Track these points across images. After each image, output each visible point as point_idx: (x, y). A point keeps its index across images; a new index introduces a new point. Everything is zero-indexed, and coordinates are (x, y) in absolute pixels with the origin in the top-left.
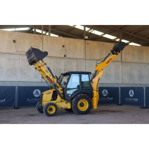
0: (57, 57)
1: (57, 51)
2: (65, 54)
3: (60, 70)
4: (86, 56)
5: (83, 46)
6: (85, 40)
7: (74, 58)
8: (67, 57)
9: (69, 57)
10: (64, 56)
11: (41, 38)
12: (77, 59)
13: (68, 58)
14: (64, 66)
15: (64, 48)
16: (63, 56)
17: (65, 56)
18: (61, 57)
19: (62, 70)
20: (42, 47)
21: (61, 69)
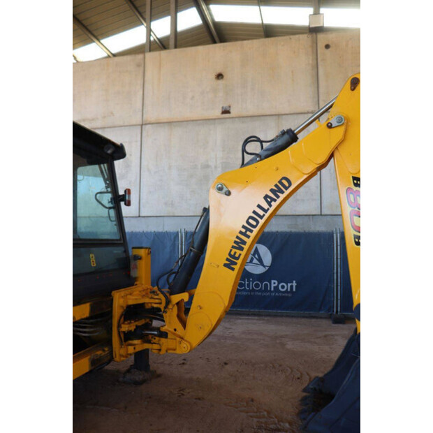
0: (193, 121)
1: (193, 97)
2: (226, 105)
3: (208, 166)
4: (318, 100)
5: (304, 61)
6: (314, 35)
7: (263, 116)
8: (234, 112)
9: (244, 114)
10: (220, 111)
11: (139, 66)
12: (279, 115)
13: (239, 117)
14: (223, 151)
15: (221, 82)
16: (217, 113)
17: (226, 112)
18: (209, 119)
19: (216, 167)
20: (141, 93)
21: (210, 163)
